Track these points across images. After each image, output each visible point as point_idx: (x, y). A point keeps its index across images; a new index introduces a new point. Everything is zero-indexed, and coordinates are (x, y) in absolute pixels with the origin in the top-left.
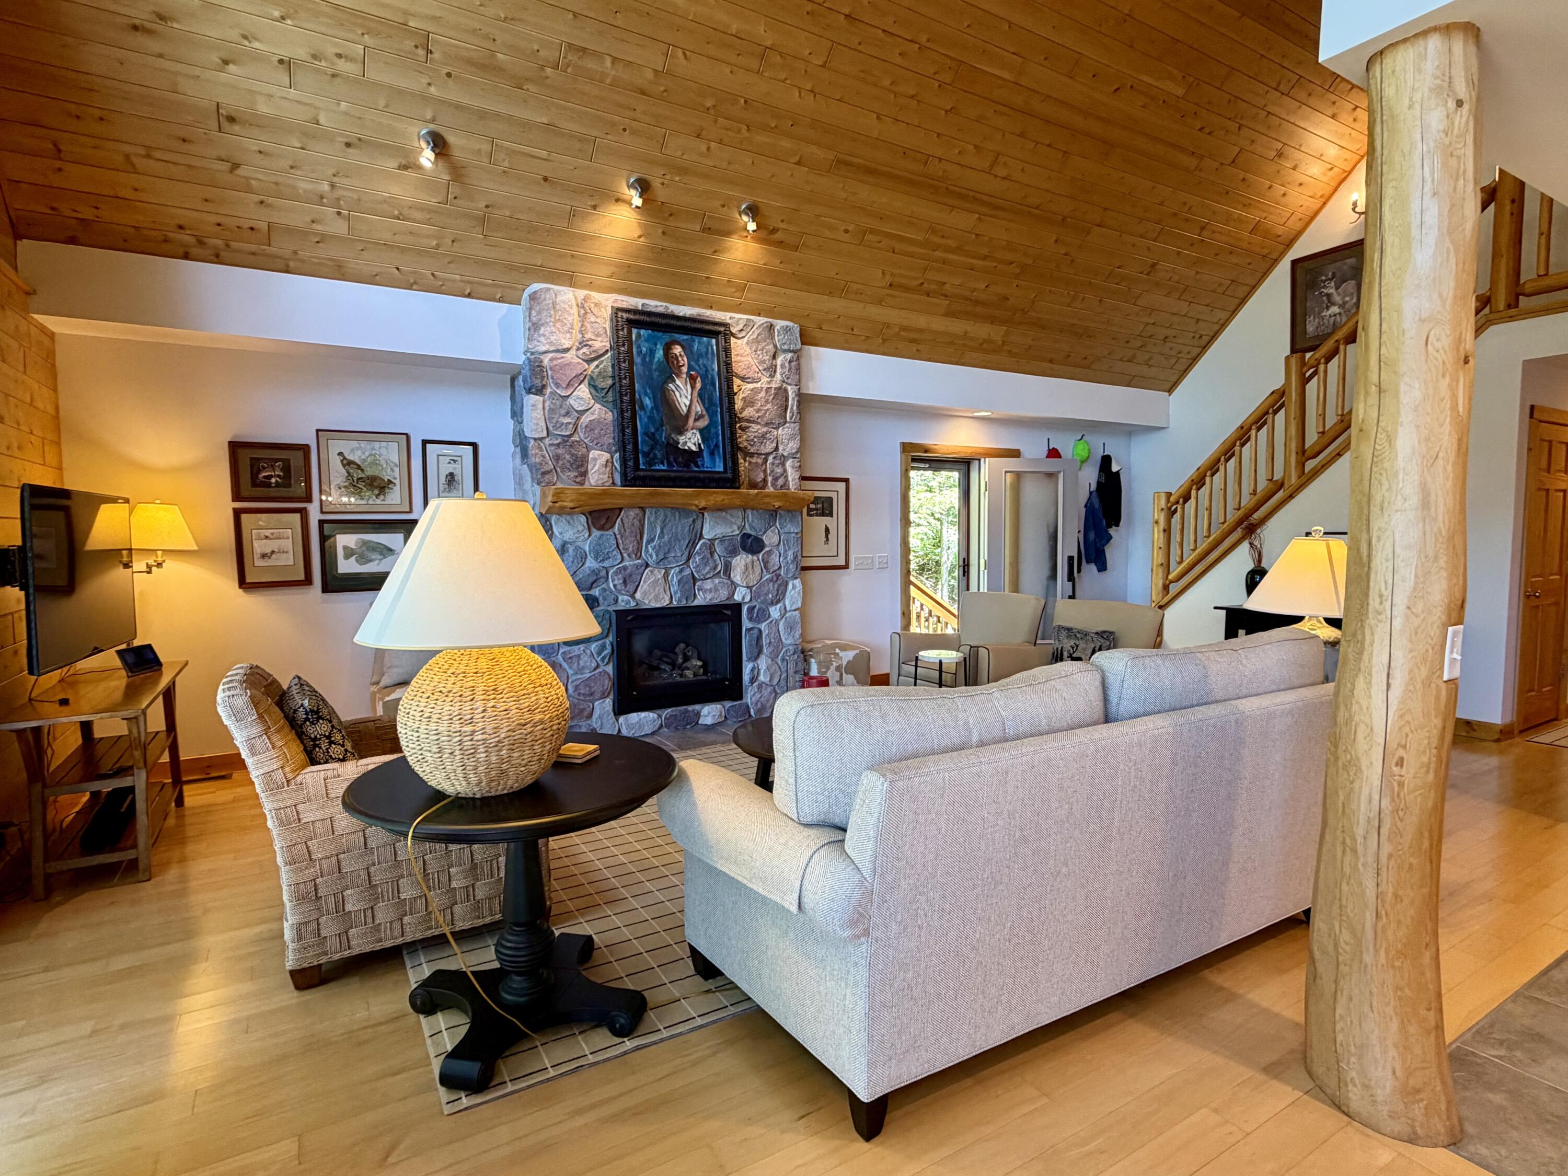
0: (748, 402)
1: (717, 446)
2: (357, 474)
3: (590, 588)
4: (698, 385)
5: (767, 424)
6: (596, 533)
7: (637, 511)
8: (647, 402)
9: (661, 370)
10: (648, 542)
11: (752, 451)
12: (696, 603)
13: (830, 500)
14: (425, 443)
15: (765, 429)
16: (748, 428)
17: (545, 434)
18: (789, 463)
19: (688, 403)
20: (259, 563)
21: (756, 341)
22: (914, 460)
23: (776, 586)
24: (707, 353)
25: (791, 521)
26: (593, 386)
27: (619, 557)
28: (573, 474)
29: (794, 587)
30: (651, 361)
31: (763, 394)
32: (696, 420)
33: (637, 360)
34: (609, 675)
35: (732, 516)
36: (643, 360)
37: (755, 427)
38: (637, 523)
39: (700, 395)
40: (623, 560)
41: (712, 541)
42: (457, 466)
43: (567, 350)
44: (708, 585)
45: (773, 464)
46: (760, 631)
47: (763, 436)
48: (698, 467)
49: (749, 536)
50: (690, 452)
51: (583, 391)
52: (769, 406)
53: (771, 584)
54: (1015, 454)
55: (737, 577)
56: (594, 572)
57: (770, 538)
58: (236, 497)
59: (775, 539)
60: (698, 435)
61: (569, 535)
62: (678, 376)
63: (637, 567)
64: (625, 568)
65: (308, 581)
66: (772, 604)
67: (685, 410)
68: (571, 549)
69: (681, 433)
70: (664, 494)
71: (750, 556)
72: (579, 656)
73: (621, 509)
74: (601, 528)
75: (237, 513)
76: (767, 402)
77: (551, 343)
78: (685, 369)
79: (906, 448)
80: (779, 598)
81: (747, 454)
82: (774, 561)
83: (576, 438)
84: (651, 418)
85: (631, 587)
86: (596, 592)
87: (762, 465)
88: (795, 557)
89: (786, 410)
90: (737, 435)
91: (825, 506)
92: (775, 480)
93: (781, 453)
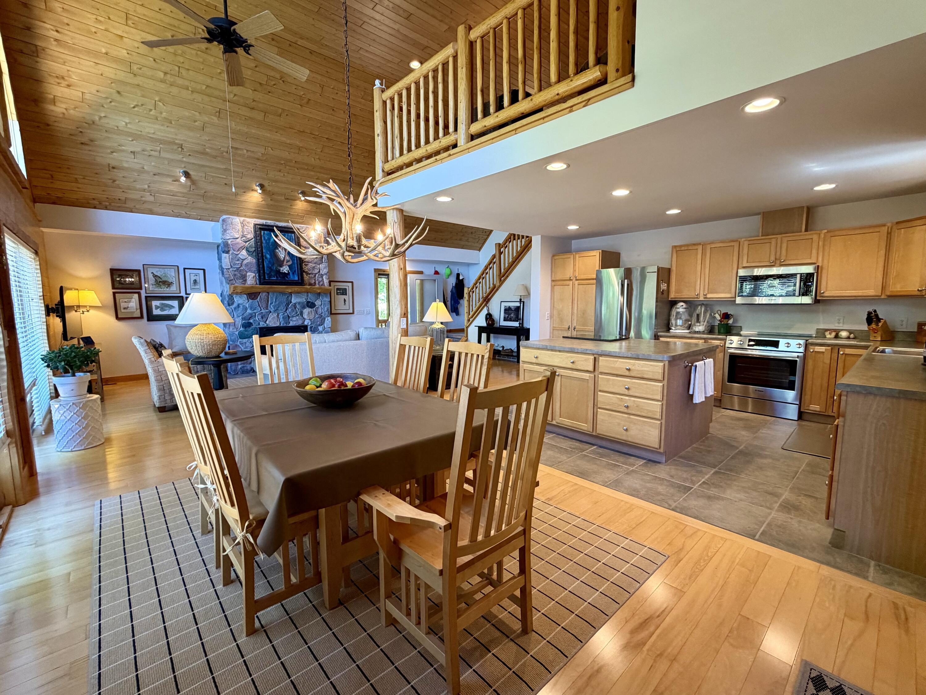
1: (295, 271)
2: (159, 280)
3: (249, 319)
5: (315, 263)
6: (250, 301)
7: (266, 293)
8: (268, 256)
9: (273, 245)
10: (271, 304)
11: (309, 272)
12: (290, 325)
13: (346, 289)
14: (185, 269)
15: (314, 265)
16: (308, 264)
17: (230, 267)
18: (324, 277)
19: (284, 256)
20: (123, 311)
22: (379, 274)
23: (321, 319)
25: (327, 297)
26: (248, 251)
28: (241, 281)
29: (328, 320)
30: (269, 242)
32: (287, 262)
33: (264, 242)
35: (302, 295)
36: (266, 242)
37: (310, 264)
38: (266, 297)
40: (261, 310)
41: (295, 304)
42: (198, 277)
43: (237, 238)
44: (294, 319)
45: (318, 277)
47: (314, 268)
48: (288, 278)
49: (310, 302)
50: (285, 273)
51: (244, 252)
53: (319, 319)
54: (421, 273)
55: (305, 316)
56: (250, 314)
57: (318, 303)
58: (113, 288)
59: (320, 303)
60: (288, 267)
61: (240, 301)
63: (267, 312)
64: (262, 313)
65: (142, 317)
66: (319, 325)
67: (282, 259)
68: (241, 306)
69: (281, 267)
70: (276, 288)
71: (310, 309)
72: (245, 343)
73: (260, 293)
74: (253, 299)
75: (114, 294)
77: (231, 236)
79: (376, 270)
80: (322, 323)
81: (307, 274)
82: (320, 311)
83: (242, 268)
84: (269, 262)
85: (265, 319)
86: (251, 321)
87: (314, 277)
88: (328, 309)
89: (322, 258)
90: (304, 267)
91: (343, 291)
92: (319, 282)
93: (321, 273)
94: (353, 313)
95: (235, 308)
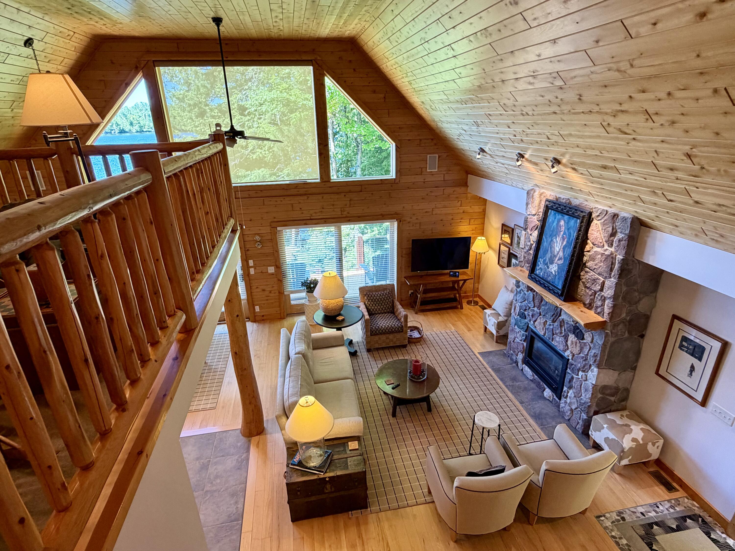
0: (593, 258)
3: (525, 311)
5: (599, 274)
11: (587, 285)
12: (552, 343)
13: (703, 349)
15: (597, 276)
16: (588, 272)
17: (524, 247)
18: (607, 302)
19: (558, 250)
20: (501, 259)
21: (604, 223)
23: (584, 363)
24: (573, 227)
25: (599, 335)
29: (592, 370)
30: (551, 227)
31: (600, 256)
32: (558, 260)
33: (547, 224)
34: (524, 347)
37: (592, 273)
39: (564, 248)
40: (534, 306)
41: (563, 320)
43: (534, 215)
44: (558, 339)
45: (597, 298)
46: (573, 378)
47: (595, 280)
48: (552, 282)
49: (578, 328)
50: (552, 273)
51: (536, 233)
52: (602, 264)
53: (582, 360)
55: (569, 344)
56: (526, 306)
57: (588, 337)
58: (501, 239)
59: (590, 339)
60: (557, 268)
62: (558, 236)
63: (537, 313)
64: (534, 310)
66: (580, 369)
67: (556, 253)
68: (522, 293)
69: (551, 263)
71: (576, 339)
75: (500, 244)
76: (601, 261)
77: (530, 212)
78: (562, 233)
80: (585, 369)
81: (585, 286)
82: (586, 350)
83: (531, 252)
85: (534, 319)
86: (525, 313)
87: (591, 296)
88: (595, 356)
89: (611, 270)
90: (582, 274)
91: (696, 349)
92: (597, 307)
93: (603, 293)
94: (704, 403)
95: (518, 292)
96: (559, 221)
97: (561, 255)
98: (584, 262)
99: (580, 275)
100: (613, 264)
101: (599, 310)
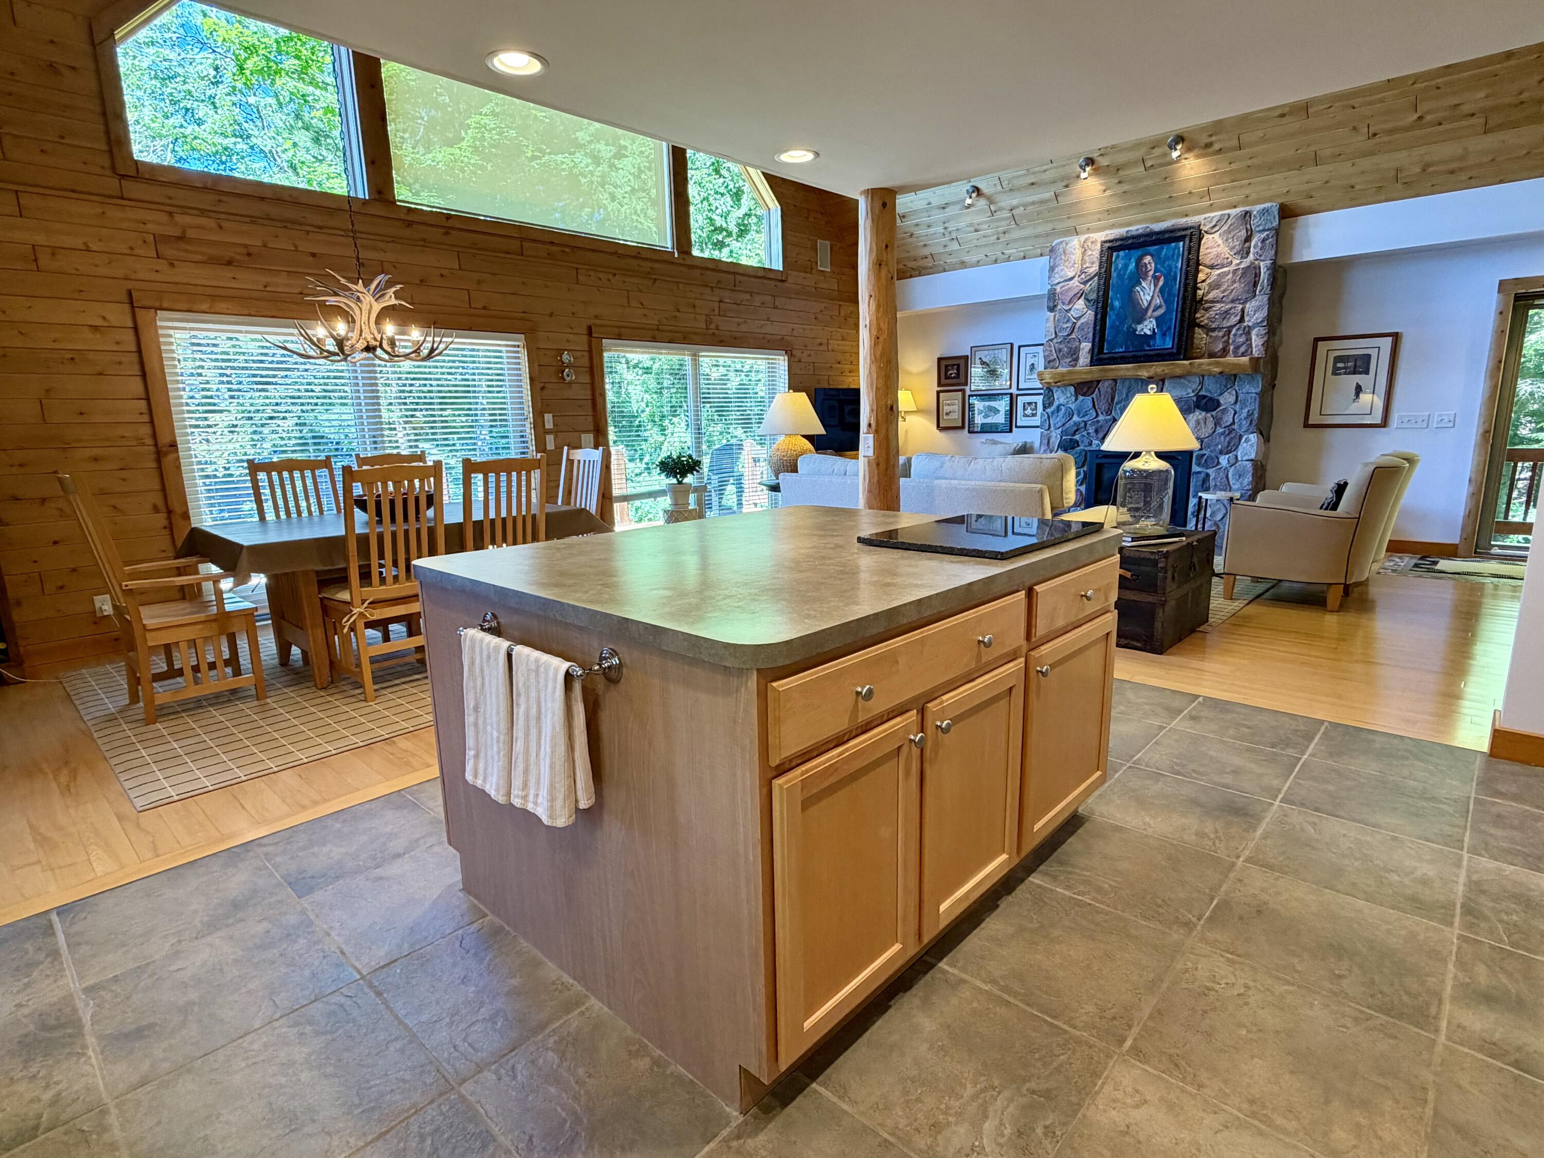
0: (1216, 286)
1: (1169, 328)
2: (987, 369)
3: (1074, 434)
4: (1161, 283)
5: (1233, 301)
6: (1081, 398)
7: (1110, 382)
8: (1117, 304)
9: (1130, 278)
10: (1117, 404)
11: (1213, 326)
13: (1369, 356)
14: (1020, 347)
15: (1230, 306)
16: (1211, 307)
17: (1054, 336)
18: (1254, 333)
19: (1149, 298)
20: (945, 417)
21: (1229, 231)
22: (1523, 298)
23: (1227, 439)
24: (1173, 256)
25: (1249, 383)
26: (1087, 300)
27: (1094, 414)
28: (1068, 360)
29: (1247, 441)
30: (1125, 274)
31: (1230, 276)
32: (1154, 311)
33: (1114, 274)
34: (1081, 493)
35: (1189, 381)
36: (1119, 275)
37: (1218, 306)
38: (1109, 390)
39: (1161, 291)
40: (1097, 415)
42: (1036, 359)
43: (1071, 279)
45: (1235, 335)
46: (1208, 475)
47: (1227, 312)
48: (1150, 346)
49: (1205, 397)
50: (1145, 334)
51: (1081, 304)
52: (1235, 285)
53: (1222, 438)
56: (1077, 424)
57: (1227, 399)
58: (939, 385)
59: (1232, 399)
60: (1154, 322)
61: (1062, 400)
62: (1144, 279)
63: (1107, 421)
64: (1098, 422)
65: (963, 427)
66: (1221, 453)
67: (1146, 304)
68: (1064, 409)
69: (1140, 322)
71: (1204, 413)
73: (1098, 382)
74: (1084, 395)
75: (938, 393)
76: (1234, 282)
77: (1062, 277)
78: (1151, 273)
79: (1512, 283)
80: (1230, 449)
81: (1208, 330)
82: (1228, 419)
83: (1073, 336)
84: (1118, 316)
85: (1101, 435)
86: (1077, 437)
87: (1223, 337)
88: (1250, 414)
89: (1255, 285)
90: (1198, 315)
91: (1358, 364)
92: (1237, 348)
93: (1245, 324)
94: (1384, 423)
95: (1053, 413)
96: (1139, 259)
97: (1158, 301)
98: (1198, 298)
99: (1195, 319)
100: (1257, 275)
101: (1242, 349)
